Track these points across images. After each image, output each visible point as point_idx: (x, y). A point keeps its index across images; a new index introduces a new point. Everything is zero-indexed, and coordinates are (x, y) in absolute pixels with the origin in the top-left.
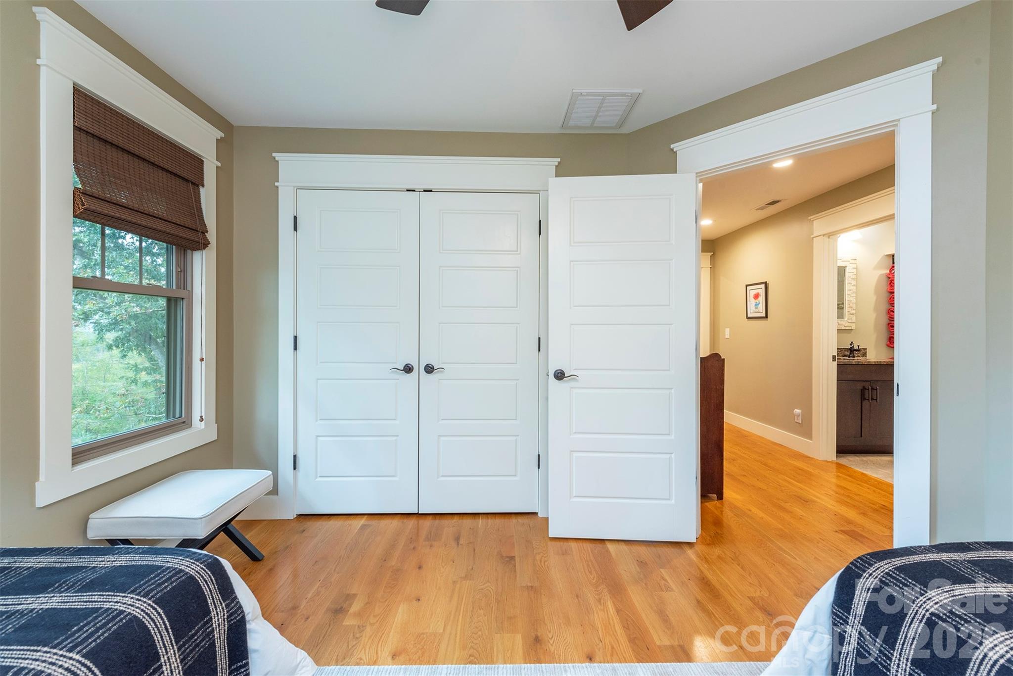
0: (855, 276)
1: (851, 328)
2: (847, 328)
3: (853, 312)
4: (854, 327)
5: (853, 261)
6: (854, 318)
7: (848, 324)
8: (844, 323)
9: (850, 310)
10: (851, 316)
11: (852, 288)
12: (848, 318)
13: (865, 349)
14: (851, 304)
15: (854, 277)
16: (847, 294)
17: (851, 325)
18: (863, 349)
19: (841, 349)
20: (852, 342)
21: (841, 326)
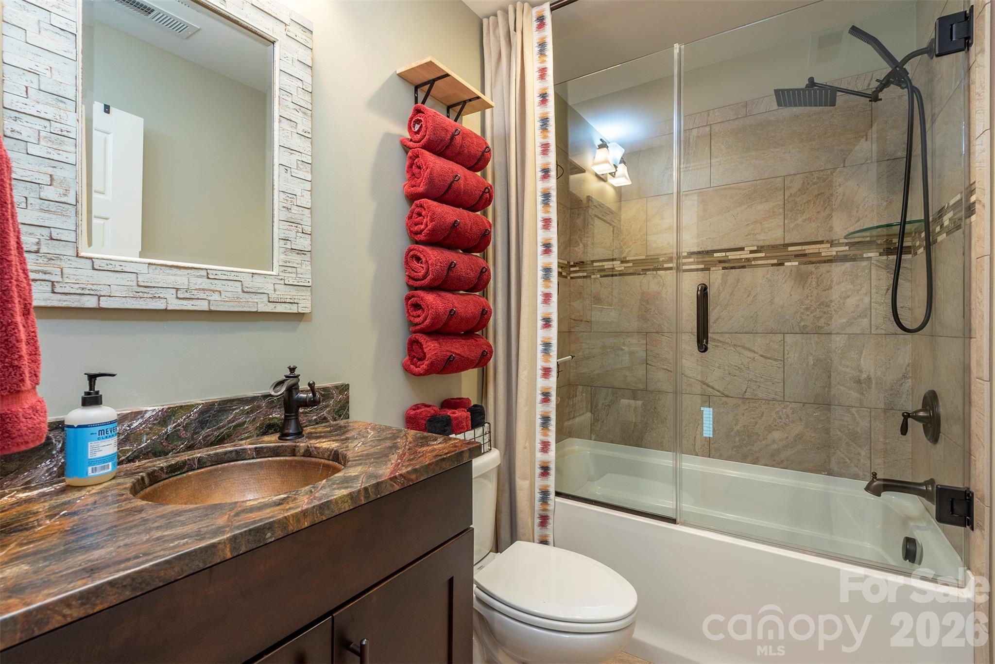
0: (308, 97)
1: (293, 309)
2: (280, 308)
3: (304, 243)
4: (308, 304)
5: (301, 36)
6: (305, 271)
7: (284, 292)
8: (269, 288)
9: (292, 235)
10: (295, 258)
11: (297, 142)
12: (285, 266)
13: (344, 389)
14: (295, 209)
15: (304, 99)
16: (276, 162)
17: (291, 293)
18: (337, 387)
19: (254, 399)
20: (292, 370)
21: (255, 298)
